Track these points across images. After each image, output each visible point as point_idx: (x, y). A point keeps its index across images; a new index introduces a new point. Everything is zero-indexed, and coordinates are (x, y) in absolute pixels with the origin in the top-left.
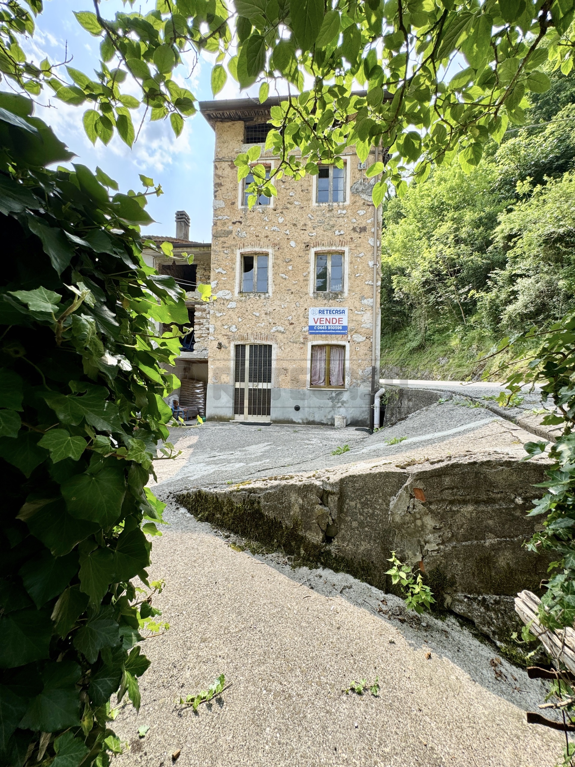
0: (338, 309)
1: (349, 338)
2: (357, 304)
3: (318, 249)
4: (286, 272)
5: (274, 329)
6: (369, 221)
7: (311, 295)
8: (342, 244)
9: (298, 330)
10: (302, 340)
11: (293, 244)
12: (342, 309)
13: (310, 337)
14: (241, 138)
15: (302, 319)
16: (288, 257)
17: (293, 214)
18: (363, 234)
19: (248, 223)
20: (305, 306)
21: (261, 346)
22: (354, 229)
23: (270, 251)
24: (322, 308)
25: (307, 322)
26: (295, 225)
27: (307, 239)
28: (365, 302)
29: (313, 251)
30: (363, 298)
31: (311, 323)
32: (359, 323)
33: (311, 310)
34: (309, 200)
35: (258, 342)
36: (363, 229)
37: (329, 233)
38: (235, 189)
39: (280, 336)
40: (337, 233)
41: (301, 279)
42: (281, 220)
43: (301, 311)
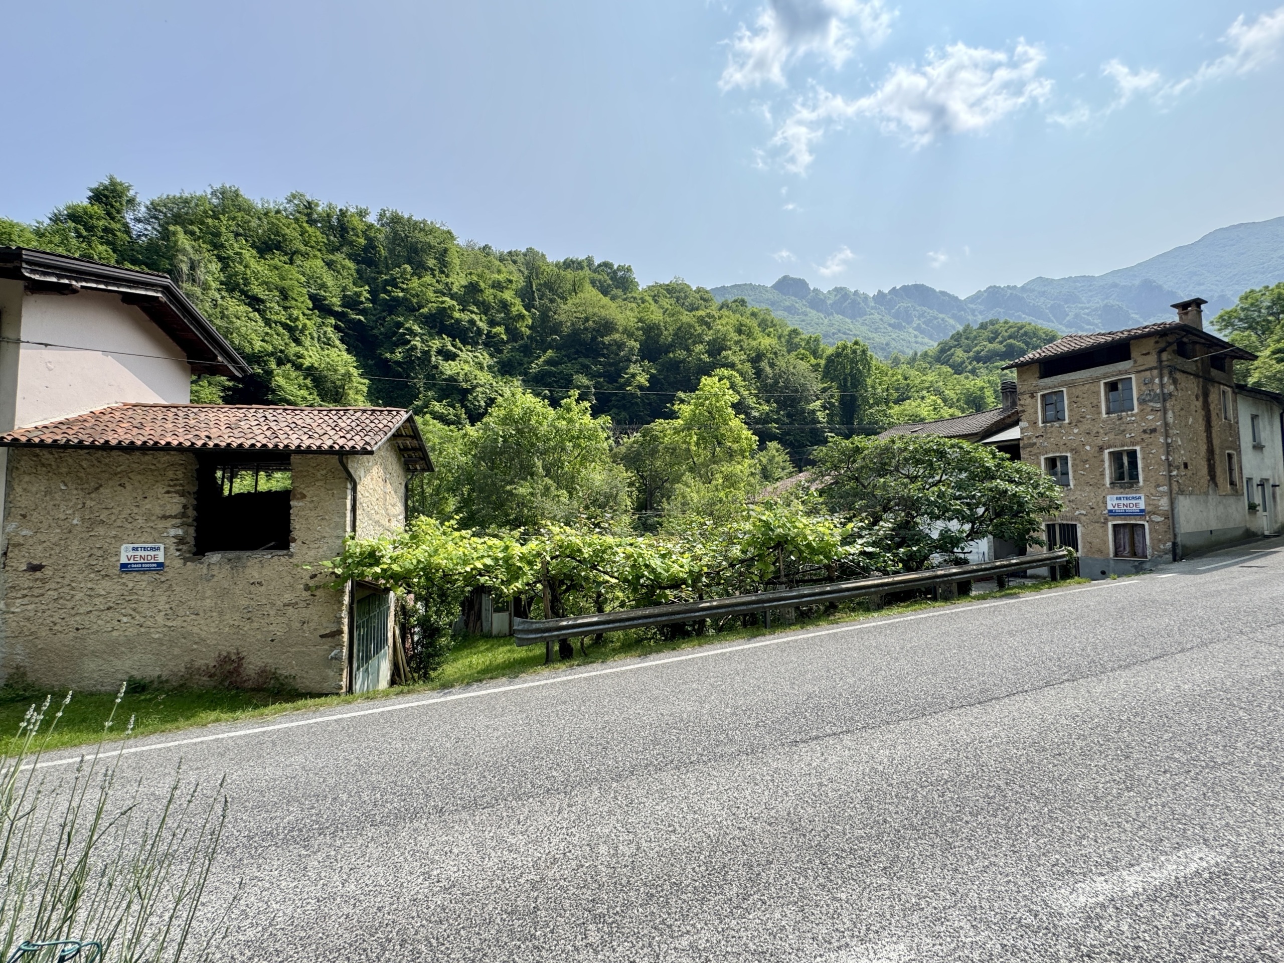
0: (1134, 495)
1: (1148, 518)
2: (1153, 491)
3: (1111, 450)
4: (1084, 470)
5: (1077, 513)
6: (1158, 423)
7: (1108, 485)
8: (1133, 444)
9: (1098, 512)
10: (1103, 520)
11: (1088, 448)
12: (1138, 495)
13: (1110, 518)
14: (1038, 375)
15: (1101, 504)
16: (1085, 458)
17: (1085, 426)
18: (1152, 435)
19: (1049, 436)
20: (1104, 494)
21: (1068, 525)
22: (1145, 432)
23: (1069, 455)
24: (1119, 496)
25: (1106, 507)
26: (1088, 433)
27: (1101, 443)
28: (1161, 489)
29: (1107, 451)
30: (1158, 486)
31: (1110, 507)
32: (1157, 507)
33: (1108, 497)
34: (1100, 413)
35: (1065, 522)
36: (1153, 431)
37: (1120, 437)
38: (1036, 412)
39: (1083, 518)
40: (1128, 436)
41: (1098, 474)
42: (1076, 431)
43: (1100, 499)
